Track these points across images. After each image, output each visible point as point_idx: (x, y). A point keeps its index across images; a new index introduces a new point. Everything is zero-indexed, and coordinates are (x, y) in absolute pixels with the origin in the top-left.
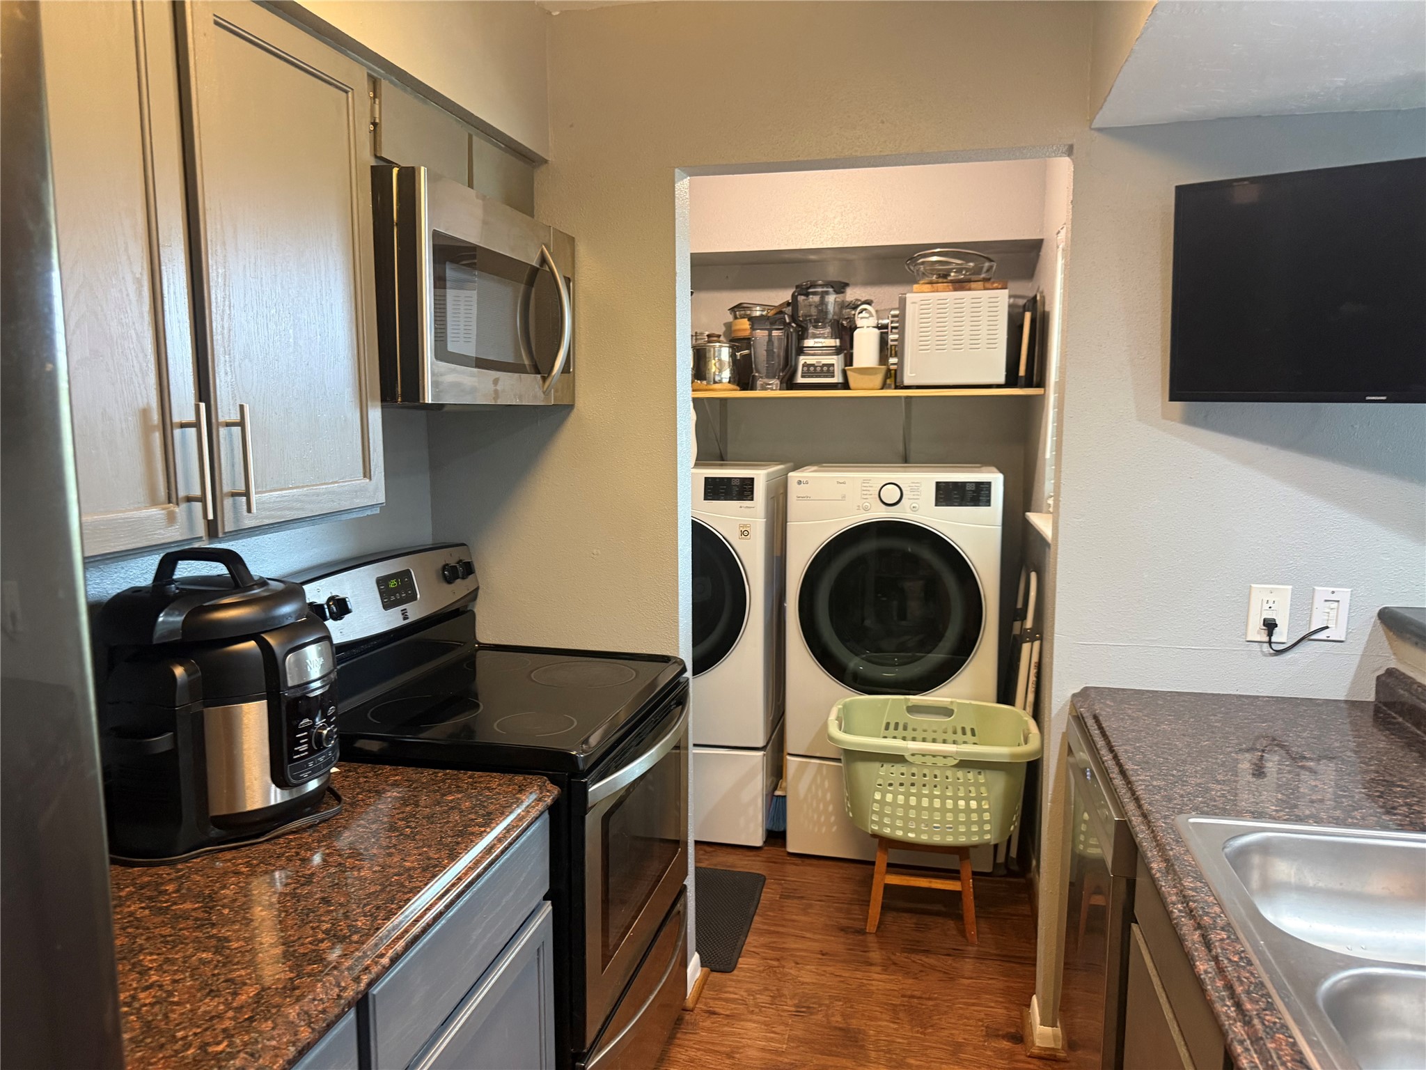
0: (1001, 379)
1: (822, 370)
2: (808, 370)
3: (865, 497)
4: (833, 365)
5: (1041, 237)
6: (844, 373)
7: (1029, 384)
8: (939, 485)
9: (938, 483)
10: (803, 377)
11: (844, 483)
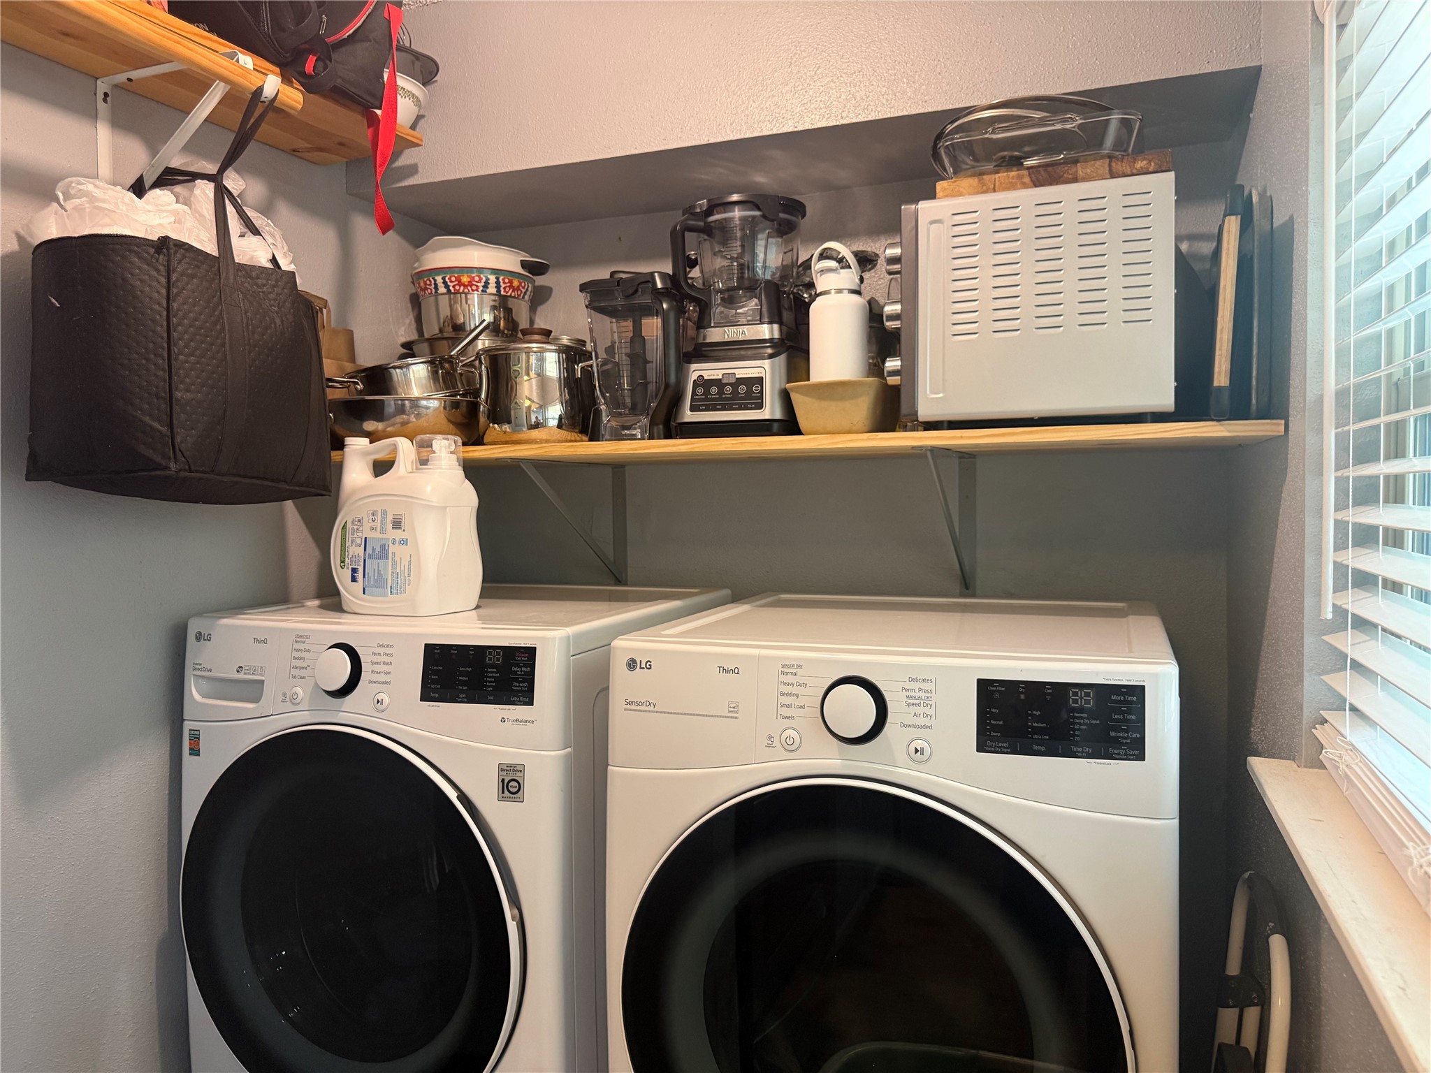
0: (1165, 399)
1: (735, 391)
2: (707, 392)
3: (786, 711)
4: (760, 380)
5: (1259, 64)
6: (786, 397)
7: (1239, 411)
8: (989, 691)
9: (985, 686)
10: (694, 408)
11: (735, 671)
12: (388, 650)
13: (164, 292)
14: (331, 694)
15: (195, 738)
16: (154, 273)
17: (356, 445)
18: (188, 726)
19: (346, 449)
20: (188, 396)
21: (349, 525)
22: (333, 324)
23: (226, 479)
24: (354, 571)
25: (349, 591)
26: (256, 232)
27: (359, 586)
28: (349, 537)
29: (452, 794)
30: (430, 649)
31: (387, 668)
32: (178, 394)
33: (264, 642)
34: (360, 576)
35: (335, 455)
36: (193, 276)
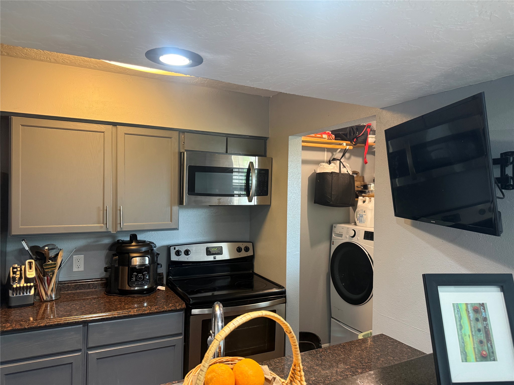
12: (360, 231)
13: (331, 179)
14: (351, 237)
15: (333, 242)
16: (330, 177)
17: (360, 198)
18: (332, 240)
19: (359, 199)
20: (334, 193)
21: (358, 211)
22: (360, 176)
23: (338, 204)
24: (358, 219)
25: (357, 222)
26: (345, 167)
27: (359, 221)
28: (358, 213)
29: (367, 254)
30: (365, 232)
31: (359, 234)
32: (332, 193)
33: (343, 228)
34: (359, 220)
35: (356, 199)
36: (335, 176)
